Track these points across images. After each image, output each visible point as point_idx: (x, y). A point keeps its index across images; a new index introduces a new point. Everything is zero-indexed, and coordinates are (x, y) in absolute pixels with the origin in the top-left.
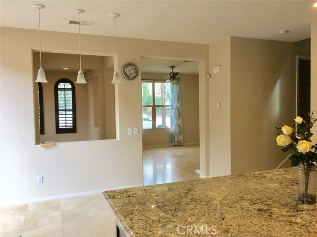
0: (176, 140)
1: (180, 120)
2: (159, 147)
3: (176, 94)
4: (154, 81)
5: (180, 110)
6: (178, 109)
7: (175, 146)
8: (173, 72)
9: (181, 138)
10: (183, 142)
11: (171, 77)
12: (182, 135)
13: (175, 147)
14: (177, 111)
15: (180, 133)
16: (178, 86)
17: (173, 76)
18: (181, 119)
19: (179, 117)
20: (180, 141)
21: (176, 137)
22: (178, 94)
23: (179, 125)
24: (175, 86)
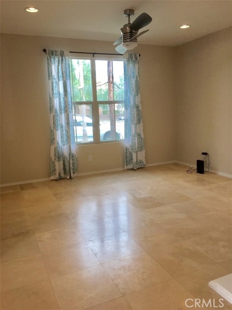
0: (134, 160)
1: (141, 127)
2: (106, 174)
3: (133, 81)
4: (93, 55)
5: (140, 108)
6: (137, 107)
7: (133, 169)
8: (129, 23)
9: (142, 156)
10: (145, 163)
11: (125, 33)
12: (144, 152)
13: (132, 173)
14: (135, 110)
15: (141, 148)
16: (137, 66)
17: (131, 32)
18: (142, 124)
19: (139, 121)
20: (141, 162)
21: (134, 155)
22: (136, 81)
23: (139, 135)
24: (131, 65)
